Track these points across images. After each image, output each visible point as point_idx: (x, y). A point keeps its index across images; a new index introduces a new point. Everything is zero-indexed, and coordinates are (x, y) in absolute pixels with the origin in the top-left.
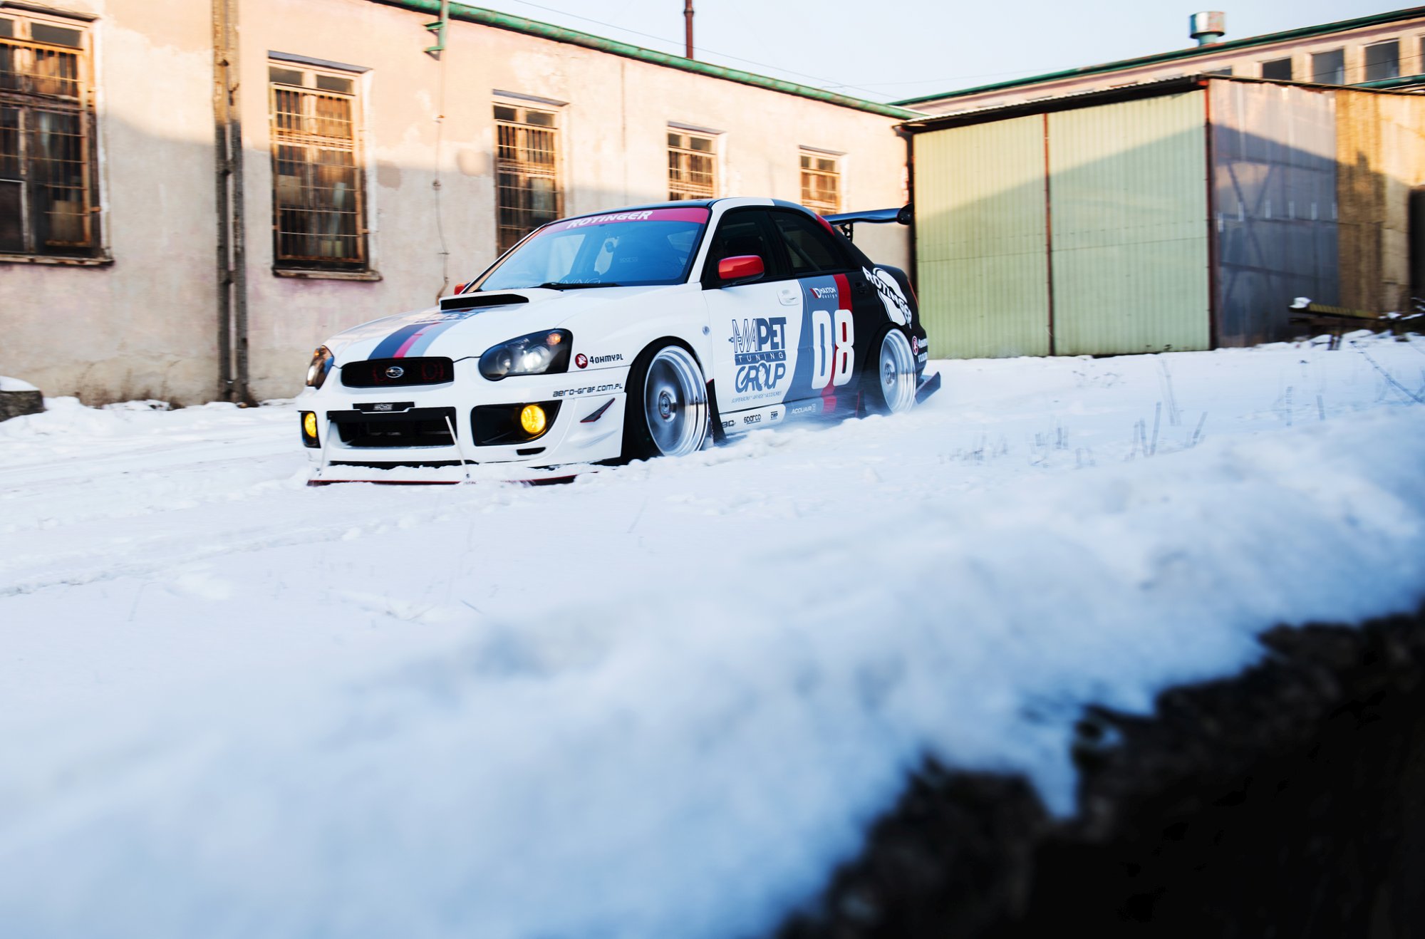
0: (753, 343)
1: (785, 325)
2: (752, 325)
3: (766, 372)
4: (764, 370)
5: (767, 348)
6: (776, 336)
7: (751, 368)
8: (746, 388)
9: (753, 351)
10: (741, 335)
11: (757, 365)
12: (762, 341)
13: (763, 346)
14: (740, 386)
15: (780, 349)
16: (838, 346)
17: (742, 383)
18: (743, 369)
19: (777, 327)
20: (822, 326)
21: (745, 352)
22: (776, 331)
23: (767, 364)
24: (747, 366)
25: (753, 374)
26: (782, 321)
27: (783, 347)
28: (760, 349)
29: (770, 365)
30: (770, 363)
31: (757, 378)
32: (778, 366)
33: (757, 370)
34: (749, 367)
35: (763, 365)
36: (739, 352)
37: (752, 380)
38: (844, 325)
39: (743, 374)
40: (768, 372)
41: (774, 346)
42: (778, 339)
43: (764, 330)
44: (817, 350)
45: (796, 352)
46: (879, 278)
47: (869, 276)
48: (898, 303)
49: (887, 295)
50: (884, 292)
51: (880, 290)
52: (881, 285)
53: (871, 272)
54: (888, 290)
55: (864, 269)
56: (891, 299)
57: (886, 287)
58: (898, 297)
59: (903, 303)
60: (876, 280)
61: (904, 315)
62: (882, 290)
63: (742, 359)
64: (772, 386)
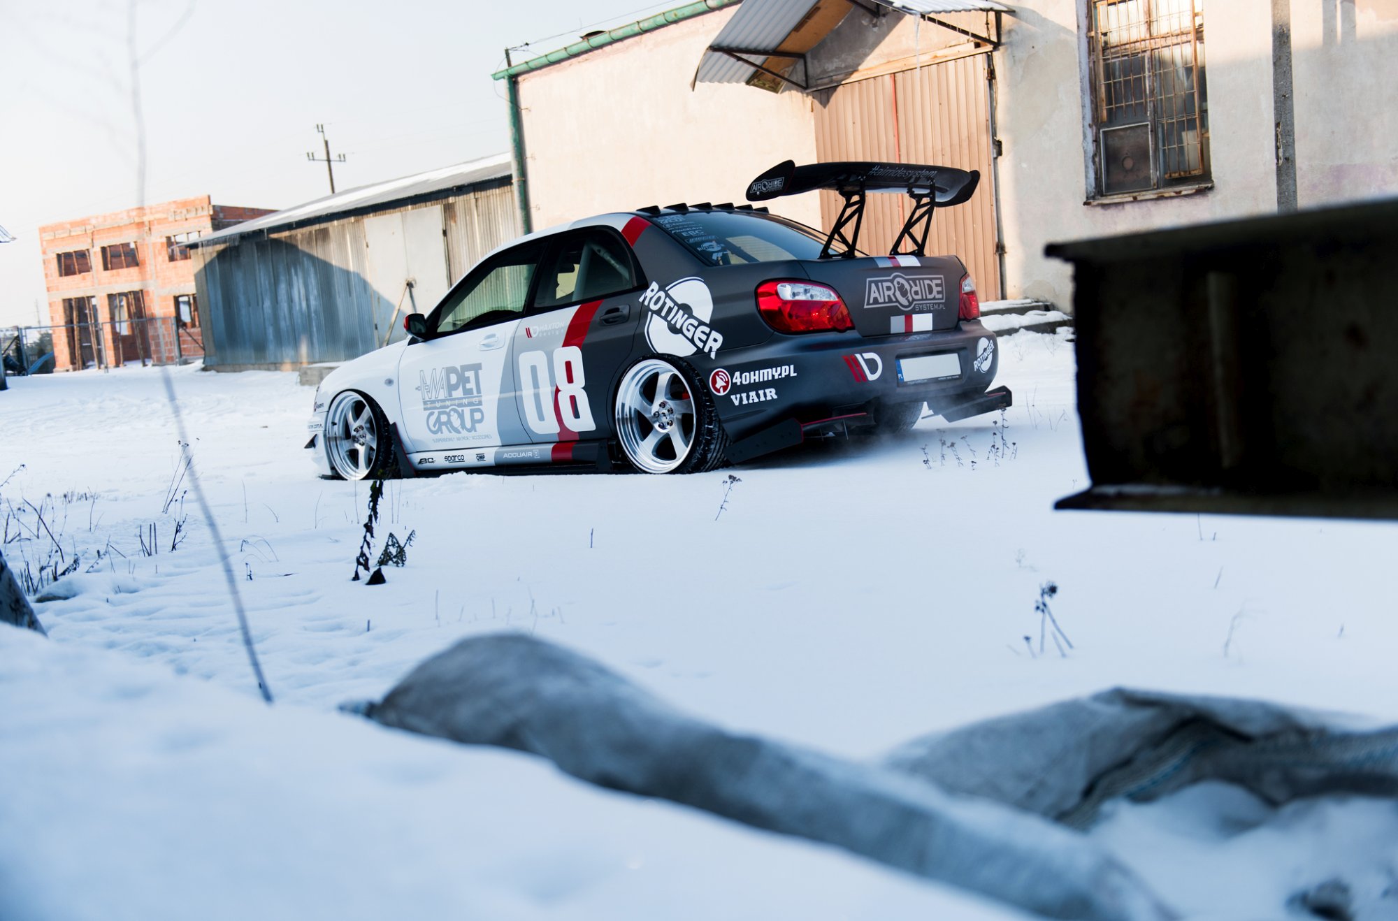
0: (441, 390)
1: (480, 371)
2: (440, 373)
3: (459, 417)
4: (456, 415)
5: (458, 393)
6: (469, 382)
7: (440, 413)
8: (440, 430)
9: (441, 397)
10: (428, 383)
11: (448, 410)
12: (452, 388)
13: (453, 393)
14: (433, 429)
15: (475, 394)
16: (560, 388)
17: (434, 426)
18: (432, 414)
19: (469, 374)
20: (534, 369)
21: (433, 399)
22: (469, 377)
23: (460, 409)
24: (436, 412)
25: (444, 418)
26: (477, 368)
27: (479, 391)
28: (450, 395)
29: (463, 411)
30: (462, 408)
31: (449, 422)
32: (472, 412)
33: (448, 415)
34: (439, 412)
35: (455, 411)
36: (427, 399)
37: (445, 423)
38: (568, 365)
39: (433, 419)
40: (461, 416)
41: (468, 392)
42: (471, 385)
43: (454, 379)
44: (527, 393)
45: (496, 396)
46: (667, 295)
47: (652, 294)
48: (678, 326)
49: (665, 318)
50: (663, 314)
51: (653, 312)
52: (664, 303)
53: (662, 288)
54: (676, 308)
55: (654, 286)
56: (669, 323)
57: (672, 305)
58: (691, 316)
59: (696, 323)
60: (659, 298)
61: (692, 341)
62: (658, 312)
63: (429, 405)
64: (473, 428)
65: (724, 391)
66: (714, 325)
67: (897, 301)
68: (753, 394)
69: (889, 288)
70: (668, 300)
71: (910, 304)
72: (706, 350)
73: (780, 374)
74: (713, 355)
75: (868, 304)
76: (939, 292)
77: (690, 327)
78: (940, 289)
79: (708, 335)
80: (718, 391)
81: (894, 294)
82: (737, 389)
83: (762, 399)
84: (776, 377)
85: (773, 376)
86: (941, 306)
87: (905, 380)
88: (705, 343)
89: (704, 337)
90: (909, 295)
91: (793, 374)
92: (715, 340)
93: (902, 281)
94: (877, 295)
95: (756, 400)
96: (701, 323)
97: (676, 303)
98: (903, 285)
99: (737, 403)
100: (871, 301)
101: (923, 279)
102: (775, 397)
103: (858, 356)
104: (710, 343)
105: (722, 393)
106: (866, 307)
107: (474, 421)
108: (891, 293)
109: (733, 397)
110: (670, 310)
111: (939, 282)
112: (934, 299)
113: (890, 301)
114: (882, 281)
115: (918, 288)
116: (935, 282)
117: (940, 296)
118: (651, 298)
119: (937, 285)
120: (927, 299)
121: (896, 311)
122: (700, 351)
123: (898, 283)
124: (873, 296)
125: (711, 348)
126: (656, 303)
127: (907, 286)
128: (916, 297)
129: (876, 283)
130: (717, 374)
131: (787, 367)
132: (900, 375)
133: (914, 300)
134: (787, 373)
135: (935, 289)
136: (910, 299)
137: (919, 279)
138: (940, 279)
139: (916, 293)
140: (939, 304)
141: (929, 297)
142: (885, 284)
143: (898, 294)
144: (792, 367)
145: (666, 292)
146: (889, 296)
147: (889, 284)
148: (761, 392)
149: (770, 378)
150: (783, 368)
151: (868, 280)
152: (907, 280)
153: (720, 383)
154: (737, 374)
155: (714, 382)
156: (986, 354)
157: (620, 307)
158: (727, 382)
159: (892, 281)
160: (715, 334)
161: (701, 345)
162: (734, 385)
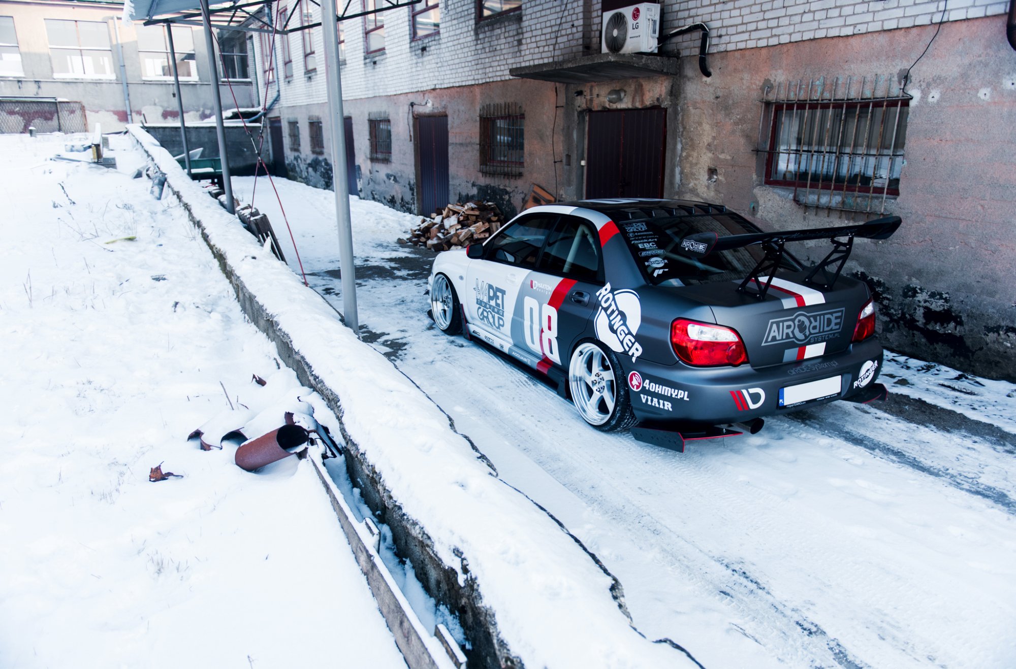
0: (485, 296)
1: (504, 296)
2: (485, 285)
4: (491, 315)
5: (493, 303)
6: (499, 299)
8: (483, 320)
9: (485, 300)
10: (480, 288)
11: (487, 310)
12: (490, 298)
13: (491, 301)
15: (501, 308)
16: (544, 330)
17: (481, 315)
18: (480, 308)
19: (499, 294)
20: (531, 309)
21: (481, 299)
22: (499, 296)
26: (503, 292)
27: (503, 308)
28: (489, 302)
29: (494, 315)
30: (494, 313)
31: (487, 317)
32: (499, 318)
34: (483, 309)
35: (491, 313)
36: (478, 297)
38: (549, 318)
39: (481, 311)
40: (493, 317)
42: (499, 301)
43: (491, 292)
44: (527, 323)
45: (511, 316)
46: (614, 299)
47: (604, 292)
48: (615, 328)
49: (609, 316)
50: (609, 312)
51: (603, 308)
52: (610, 305)
53: (612, 291)
54: (616, 312)
55: (608, 286)
56: (610, 321)
57: (615, 309)
58: (624, 324)
59: (627, 332)
60: (608, 299)
61: (622, 343)
62: (606, 309)
63: (479, 302)
64: (498, 328)
65: (637, 388)
66: (638, 338)
67: (794, 337)
68: (655, 400)
69: (789, 327)
70: (613, 303)
71: (806, 337)
72: (630, 353)
73: (677, 395)
74: (634, 360)
75: (766, 342)
76: (836, 324)
77: (622, 332)
78: (838, 321)
79: (633, 344)
80: (633, 387)
81: (793, 332)
82: (645, 391)
83: (661, 406)
84: (674, 396)
85: (671, 394)
86: (836, 335)
87: (785, 404)
88: (630, 348)
89: (630, 345)
90: (807, 330)
91: (686, 399)
92: (637, 350)
93: (802, 318)
94: (776, 334)
95: (657, 405)
96: (630, 333)
97: (617, 309)
98: (803, 322)
99: (644, 401)
100: (770, 339)
101: (824, 315)
102: (671, 409)
103: (744, 392)
104: (633, 350)
105: (635, 389)
106: (763, 344)
107: (499, 325)
108: (789, 331)
109: (642, 396)
110: (613, 312)
111: (839, 314)
112: (831, 330)
113: (788, 336)
114: (783, 322)
115: (817, 324)
116: (835, 315)
117: (837, 327)
118: (604, 296)
119: (836, 318)
120: (823, 332)
121: (791, 345)
122: (625, 353)
123: (799, 321)
124: (772, 334)
125: (633, 354)
126: (606, 302)
127: (807, 323)
128: (812, 331)
129: (778, 324)
130: (634, 374)
131: (683, 392)
132: (781, 401)
133: (811, 334)
134: (682, 396)
135: (834, 321)
136: (807, 333)
137: (820, 315)
138: (842, 311)
139: (814, 328)
140: (834, 334)
141: (826, 329)
142: (786, 324)
143: (797, 331)
144: (686, 393)
145: (614, 295)
146: (787, 334)
147: (790, 323)
148: (661, 402)
149: (669, 395)
150: (680, 391)
151: (771, 321)
152: (808, 318)
153: (635, 382)
154: (647, 381)
155: (631, 380)
156: (867, 374)
157: (585, 293)
158: (640, 384)
159: (793, 320)
160: (637, 345)
161: (627, 349)
162: (644, 388)
